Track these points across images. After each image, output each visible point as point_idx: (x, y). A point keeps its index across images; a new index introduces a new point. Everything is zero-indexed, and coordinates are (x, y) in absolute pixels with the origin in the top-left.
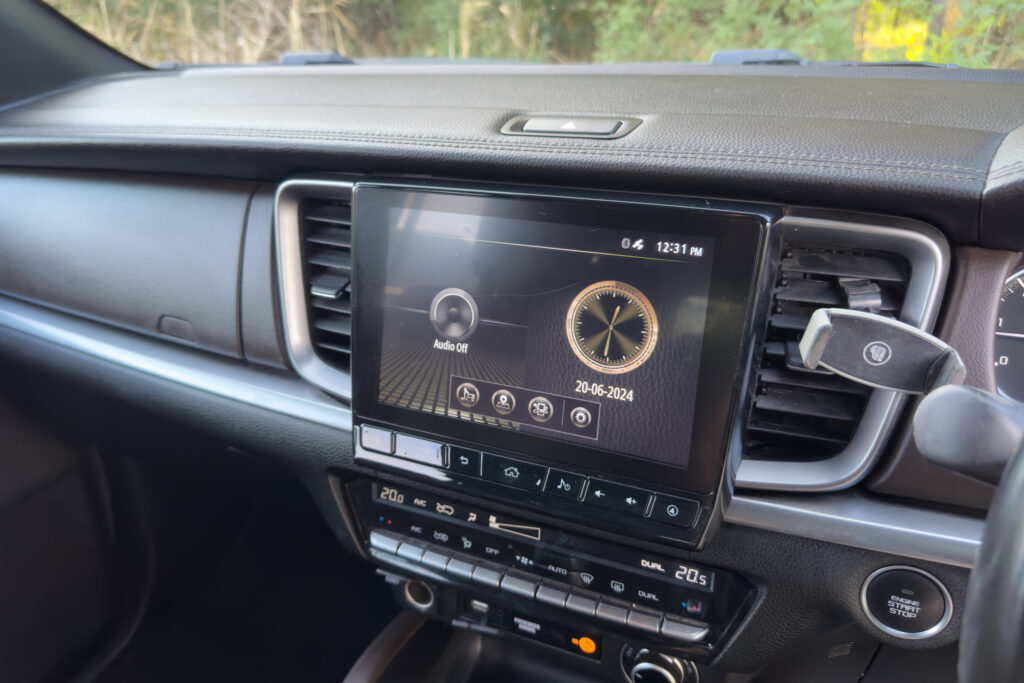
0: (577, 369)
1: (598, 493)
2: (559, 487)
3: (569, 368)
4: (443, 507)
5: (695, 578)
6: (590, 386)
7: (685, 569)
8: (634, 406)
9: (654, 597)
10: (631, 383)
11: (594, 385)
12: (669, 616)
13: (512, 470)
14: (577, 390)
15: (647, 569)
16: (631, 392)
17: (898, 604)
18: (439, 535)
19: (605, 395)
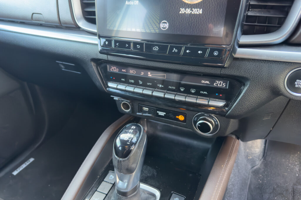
0: (180, 3)
1: (188, 51)
2: (173, 51)
3: (177, 4)
4: (132, 71)
5: (221, 85)
6: (185, 10)
7: (218, 82)
8: (202, 15)
9: (206, 93)
10: (201, 6)
11: (187, 9)
12: (211, 99)
13: (156, 48)
14: (180, 12)
15: (204, 83)
16: (201, 10)
17: (299, 83)
18: (131, 81)
19: (191, 13)
